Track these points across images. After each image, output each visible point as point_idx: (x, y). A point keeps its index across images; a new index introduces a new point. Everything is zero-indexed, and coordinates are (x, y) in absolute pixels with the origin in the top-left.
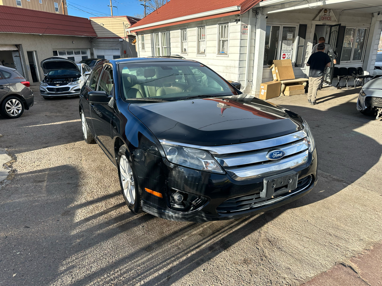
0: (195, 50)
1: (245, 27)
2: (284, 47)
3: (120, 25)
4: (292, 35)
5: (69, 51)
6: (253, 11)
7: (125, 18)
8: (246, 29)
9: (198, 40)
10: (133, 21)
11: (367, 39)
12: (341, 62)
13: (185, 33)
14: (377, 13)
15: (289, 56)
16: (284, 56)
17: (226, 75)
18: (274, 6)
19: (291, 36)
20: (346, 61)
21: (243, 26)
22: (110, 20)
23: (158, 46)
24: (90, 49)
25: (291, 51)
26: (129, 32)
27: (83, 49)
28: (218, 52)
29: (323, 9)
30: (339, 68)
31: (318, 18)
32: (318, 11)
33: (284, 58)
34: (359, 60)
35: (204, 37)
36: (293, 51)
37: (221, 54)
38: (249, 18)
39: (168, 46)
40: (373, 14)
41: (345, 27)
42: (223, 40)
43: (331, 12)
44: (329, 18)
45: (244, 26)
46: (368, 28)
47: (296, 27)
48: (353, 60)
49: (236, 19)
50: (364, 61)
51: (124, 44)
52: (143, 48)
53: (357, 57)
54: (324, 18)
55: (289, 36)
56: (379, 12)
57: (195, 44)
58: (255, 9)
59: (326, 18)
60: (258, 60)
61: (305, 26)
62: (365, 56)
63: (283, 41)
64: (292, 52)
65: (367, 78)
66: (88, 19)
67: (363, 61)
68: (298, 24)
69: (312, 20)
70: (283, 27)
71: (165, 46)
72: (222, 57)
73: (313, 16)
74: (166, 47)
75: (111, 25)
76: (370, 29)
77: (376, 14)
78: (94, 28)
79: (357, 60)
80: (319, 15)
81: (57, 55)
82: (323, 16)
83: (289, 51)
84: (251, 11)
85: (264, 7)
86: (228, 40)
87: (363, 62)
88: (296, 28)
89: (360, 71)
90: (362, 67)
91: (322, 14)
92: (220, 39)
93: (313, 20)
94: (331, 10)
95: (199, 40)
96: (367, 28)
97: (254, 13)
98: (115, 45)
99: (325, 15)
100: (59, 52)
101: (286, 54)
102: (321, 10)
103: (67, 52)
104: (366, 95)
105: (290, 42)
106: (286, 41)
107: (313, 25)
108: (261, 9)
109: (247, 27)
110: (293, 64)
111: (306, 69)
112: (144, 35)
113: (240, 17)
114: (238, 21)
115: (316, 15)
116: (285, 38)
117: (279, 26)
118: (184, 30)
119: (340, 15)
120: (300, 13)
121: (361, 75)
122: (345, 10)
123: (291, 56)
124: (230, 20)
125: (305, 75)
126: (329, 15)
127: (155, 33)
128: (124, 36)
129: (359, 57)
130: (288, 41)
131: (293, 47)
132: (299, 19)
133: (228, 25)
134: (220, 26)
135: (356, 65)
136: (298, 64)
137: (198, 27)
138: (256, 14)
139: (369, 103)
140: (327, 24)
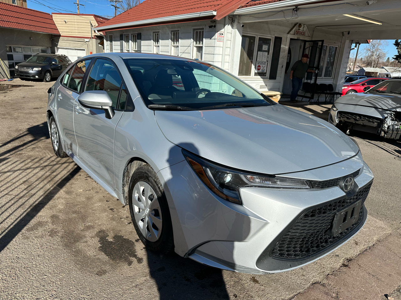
1: (220, 34)
2: (260, 59)
3: (87, 24)
4: (267, 46)
6: (229, 18)
7: (93, 17)
8: (221, 37)
13: (158, 37)
15: (264, 68)
16: (259, 68)
18: (250, 15)
19: (266, 47)
22: (75, 17)
23: (128, 48)
25: (266, 62)
26: (96, 31)
27: (42, 47)
29: (297, 23)
31: (292, 32)
32: (293, 25)
34: (330, 77)
35: (177, 41)
40: (343, 33)
42: (197, 47)
43: (305, 27)
44: (303, 33)
46: (339, 46)
47: (271, 39)
48: (324, 76)
49: (212, 25)
50: (334, 78)
51: (90, 44)
52: (111, 50)
53: (328, 74)
55: (265, 48)
56: (349, 31)
57: (168, 49)
58: (232, 16)
61: (281, 38)
62: (335, 73)
63: (259, 52)
64: (266, 64)
65: (336, 95)
66: (49, 14)
67: (333, 78)
68: (274, 36)
70: (259, 38)
71: (136, 49)
73: (289, 29)
75: (76, 23)
76: (340, 47)
77: (346, 34)
78: (57, 25)
79: (329, 77)
80: (294, 29)
81: (12, 52)
82: (299, 31)
83: (264, 63)
84: (227, 18)
85: (240, 15)
86: (202, 47)
87: (333, 80)
89: (330, 87)
90: (332, 84)
91: (296, 28)
93: (288, 33)
94: (305, 25)
95: (173, 45)
96: (337, 46)
97: (230, 21)
98: (79, 45)
99: (299, 29)
100: (13, 48)
101: (261, 65)
102: (296, 25)
103: (23, 48)
104: (337, 109)
105: (265, 54)
106: (262, 52)
107: (288, 39)
108: (237, 16)
109: (222, 34)
110: (267, 77)
111: (280, 82)
112: (112, 36)
113: (216, 23)
114: (213, 27)
115: (291, 28)
116: (260, 49)
117: (255, 37)
118: (157, 34)
119: (313, 31)
120: (275, 25)
121: (331, 92)
122: (318, 26)
123: (265, 68)
124: (206, 26)
125: (279, 89)
126: (303, 30)
127: (124, 35)
128: (91, 36)
129: (330, 74)
130: (264, 52)
131: (268, 59)
132: (274, 31)
133: (203, 30)
134: (196, 31)
135: (326, 81)
136: (273, 76)
137: (172, 31)
138: (232, 22)
139: (340, 118)
140: (301, 39)
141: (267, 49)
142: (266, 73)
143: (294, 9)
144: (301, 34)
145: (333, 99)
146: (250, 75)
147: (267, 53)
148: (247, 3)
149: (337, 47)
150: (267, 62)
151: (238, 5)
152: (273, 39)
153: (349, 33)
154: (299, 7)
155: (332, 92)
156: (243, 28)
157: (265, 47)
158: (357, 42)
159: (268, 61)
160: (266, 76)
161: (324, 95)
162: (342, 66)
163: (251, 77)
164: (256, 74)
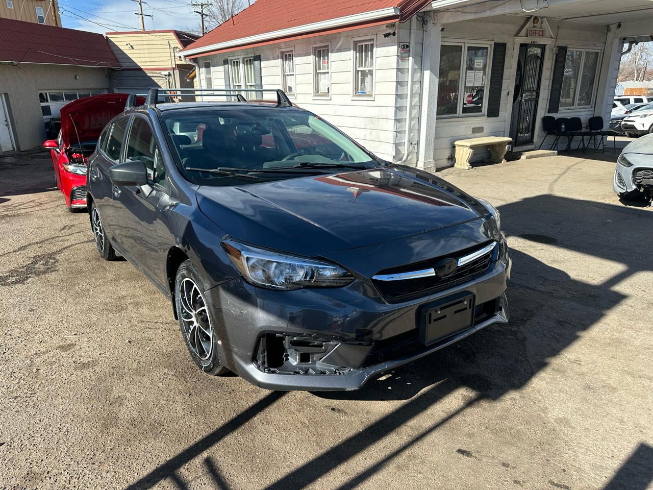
0: (310, 89)
1: (404, 47)
2: (470, 84)
3: (164, 46)
4: (482, 61)
5: (69, 94)
6: (418, 18)
7: (172, 34)
8: (406, 51)
9: (316, 71)
10: (186, 39)
11: (600, 69)
12: (560, 108)
13: (290, 59)
14: (616, 25)
16: (470, 98)
17: (371, 133)
18: (456, 10)
19: (480, 62)
20: (568, 107)
21: (401, 44)
22: (144, 37)
23: (239, 82)
24: (107, 89)
26: (183, 58)
27: (95, 89)
28: (354, 93)
29: (532, 16)
30: (556, 119)
31: (523, 32)
32: (525, 20)
33: (469, 102)
34: (587, 105)
35: (326, 65)
37: (360, 96)
38: (412, 31)
39: (259, 82)
40: (608, 26)
41: (567, 47)
42: (362, 71)
43: (544, 23)
44: (541, 33)
45: (404, 45)
46: (601, 50)
48: (579, 105)
49: (388, 32)
50: (595, 106)
51: (171, 80)
52: (209, 86)
53: (584, 100)
54: (534, 32)
55: (479, 64)
56: (620, 23)
57: (311, 78)
58: (422, 14)
59: (537, 32)
60: (428, 105)
61: (504, 46)
62: (596, 97)
63: (468, 71)
66: (102, 36)
67: (593, 107)
68: (493, 43)
69: (515, 36)
70: (468, 47)
72: (362, 102)
73: (516, 28)
74: (254, 84)
75: (145, 47)
76: (604, 52)
77: (613, 28)
78: (115, 52)
80: (526, 27)
81: (47, 101)
82: (533, 29)
84: (414, 19)
85: (437, 10)
86: (372, 71)
87: (593, 109)
88: (489, 49)
91: (530, 24)
92: (358, 69)
93: (517, 35)
94: (545, 19)
95: (318, 71)
96: (599, 51)
97: (420, 23)
99: (534, 27)
100: (49, 95)
102: (528, 19)
103: (65, 95)
105: (478, 74)
106: (474, 71)
107: (515, 44)
108: (432, 13)
109: (407, 47)
110: (484, 113)
111: (505, 121)
112: (210, 63)
113: (396, 29)
114: (392, 35)
115: (520, 26)
116: (470, 67)
117: (461, 46)
118: (288, 54)
119: (558, 27)
120: (495, 23)
122: (566, 19)
124: (378, 34)
125: (504, 132)
126: (541, 28)
127: (231, 60)
128: (170, 66)
130: (477, 72)
131: (483, 82)
132: (493, 34)
133: (372, 43)
134: (358, 44)
135: (582, 113)
136: (493, 112)
137: (315, 48)
138: (424, 23)
139: (640, 179)
140: (538, 43)
141: (481, 66)
142: (481, 107)
144: (539, 34)
146: (456, 113)
147: (482, 72)
149: (598, 53)
152: (491, 47)
153: (619, 26)
156: (442, 34)
157: (479, 62)
158: (634, 40)
159: (483, 87)
160: (481, 112)
161: (581, 137)
162: (607, 85)
163: (457, 115)
164: (465, 110)
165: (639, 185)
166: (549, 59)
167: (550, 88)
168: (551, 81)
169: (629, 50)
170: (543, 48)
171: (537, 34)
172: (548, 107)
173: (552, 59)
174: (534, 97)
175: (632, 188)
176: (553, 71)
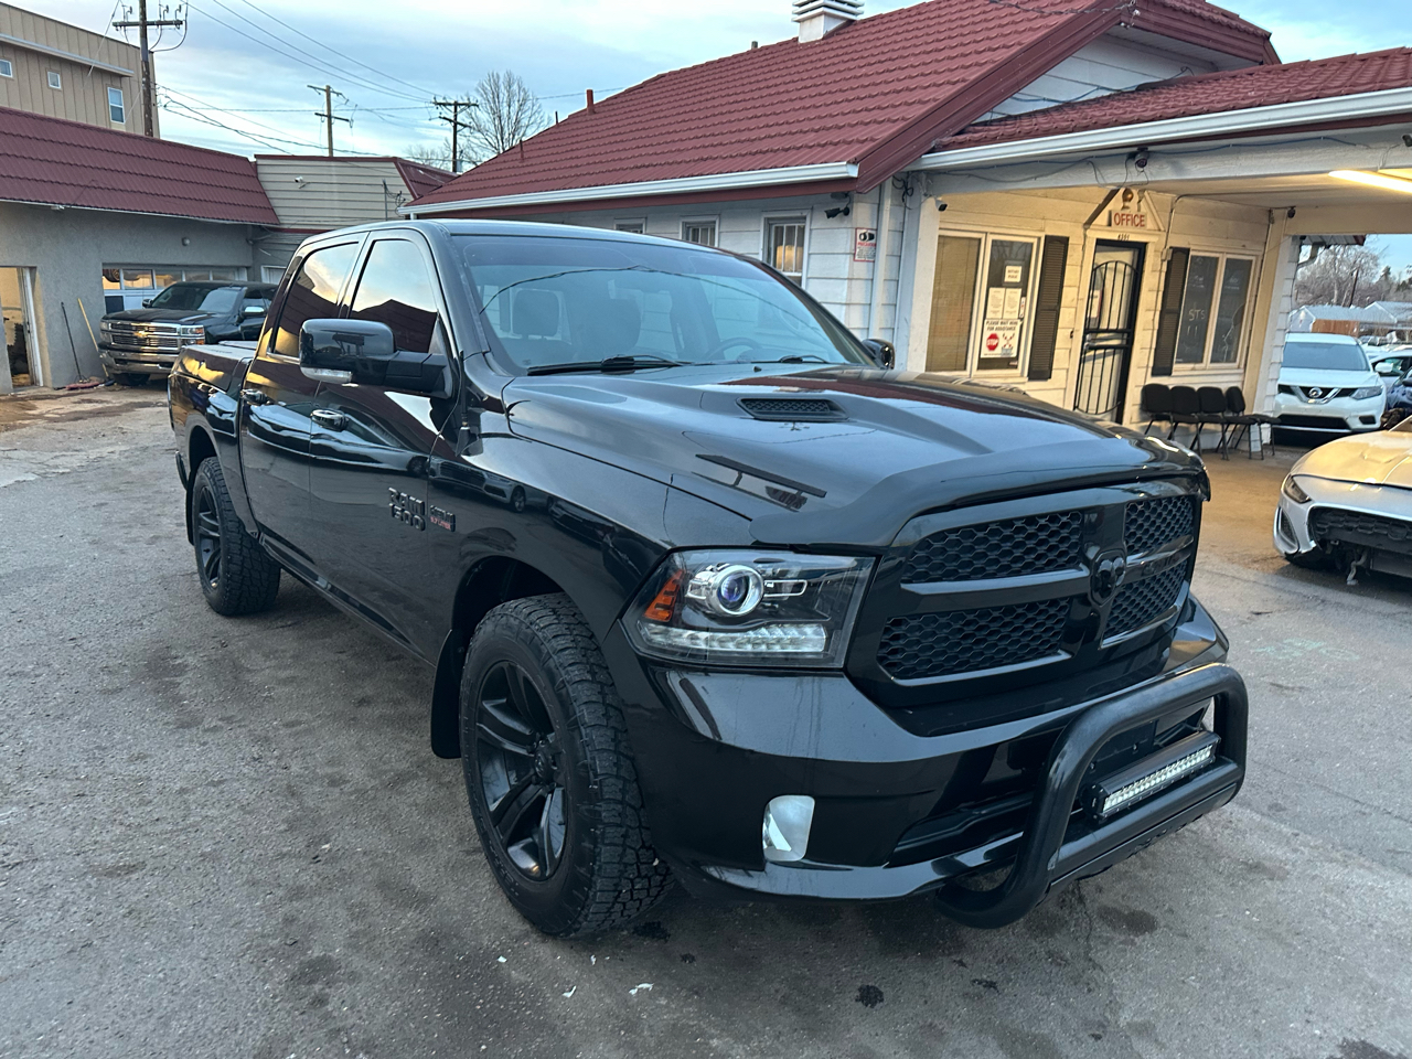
1: (865, 238)
2: (995, 312)
3: (372, 189)
4: (1020, 269)
6: (895, 182)
7: (393, 165)
8: (869, 244)
11: (1254, 293)
12: (1175, 366)
14: (1286, 212)
15: (1011, 342)
16: (994, 342)
19: (1016, 272)
20: (1191, 366)
21: (859, 232)
22: (333, 169)
24: (248, 268)
25: (1016, 323)
26: (413, 218)
27: (221, 267)
29: (1120, 188)
30: (1171, 387)
31: (1102, 219)
33: (992, 348)
34: (1231, 362)
36: (1022, 326)
38: (884, 208)
40: (1270, 211)
41: (1187, 251)
43: (1143, 201)
44: (1137, 221)
45: (864, 234)
46: (1257, 257)
47: (1033, 245)
48: (1212, 361)
49: (835, 207)
50: (1245, 365)
53: (1224, 353)
54: (1124, 217)
55: (1012, 274)
56: (1292, 208)
58: (904, 176)
59: (1129, 218)
61: (1065, 241)
62: (1248, 349)
63: (992, 290)
64: (1018, 328)
65: (1259, 425)
66: (246, 159)
67: (1242, 366)
68: (1043, 236)
69: (1086, 224)
70: (994, 242)
73: (1089, 209)
75: (335, 188)
76: (1262, 262)
77: (1280, 215)
78: (271, 195)
79: (1228, 361)
82: (1123, 212)
83: (1009, 325)
84: (889, 184)
85: (933, 171)
86: (800, 279)
87: (1242, 371)
88: (1035, 247)
89: (1234, 399)
90: (1239, 385)
91: (1116, 204)
93: (1090, 222)
94: (1146, 193)
96: (1253, 258)
97: (899, 192)
99: (1124, 208)
100: (126, 274)
101: (1000, 334)
102: (1112, 193)
103: (158, 275)
104: (1310, 500)
105: (1012, 295)
106: (1002, 290)
107: (1087, 240)
108: (924, 176)
109: (872, 237)
110: (1022, 373)
111: (1065, 389)
113: (851, 202)
114: (842, 213)
115: (1097, 207)
116: (996, 280)
117: (980, 240)
119: (1172, 211)
120: (1046, 197)
121: (1238, 413)
122: (1187, 195)
123: (1014, 343)
124: (812, 209)
126: (1139, 210)
129: (1229, 353)
130: (1009, 290)
131: (1022, 311)
132: (1044, 219)
133: (802, 225)
134: (774, 227)
135: (1219, 379)
136: (1040, 371)
137: (686, 223)
138: (906, 193)
139: (1324, 529)
140: (1133, 238)
141: (1018, 280)
142: (1017, 358)
143: (1132, 156)
144: (1133, 221)
145: (1245, 436)
146: (965, 369)
147: (1019, 291)
148: (957, 131)
149: (1251, 262)
150: (1020, 323)
151: (930, 141)
152: (1039, 243)
154: (1151, 148)
155: (1241, 414)
157: (1013, 273)
158: (1320, 240)
159: (1022, 319)
160: (1016, 367)
161: (1219, 427)
162: (1270, 324)
163: (967, 373)
164: (985, 364)
165: (1322, 543)
166: (1153, 271)
167: (1157, 327)
168: (1158, 313)
169: (1313, 257)
170: (1140, 249)
171: (1129, 222)
172: (1151, 364)
173: (1161, 271)
174: (1125, 342)
175: (1309, 546)
176: (1161, 294)
